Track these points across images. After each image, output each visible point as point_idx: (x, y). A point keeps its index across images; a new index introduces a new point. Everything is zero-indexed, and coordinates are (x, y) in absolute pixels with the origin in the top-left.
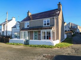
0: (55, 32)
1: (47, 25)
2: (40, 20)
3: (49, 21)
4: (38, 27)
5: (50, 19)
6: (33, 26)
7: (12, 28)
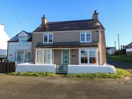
0: (100, 52)
1: (87, 41)
2: (74, 32)
3: (90, 35)
4: (71, 42)
5: (92, 32)
6: (60, 41)
7: (9, 42)
